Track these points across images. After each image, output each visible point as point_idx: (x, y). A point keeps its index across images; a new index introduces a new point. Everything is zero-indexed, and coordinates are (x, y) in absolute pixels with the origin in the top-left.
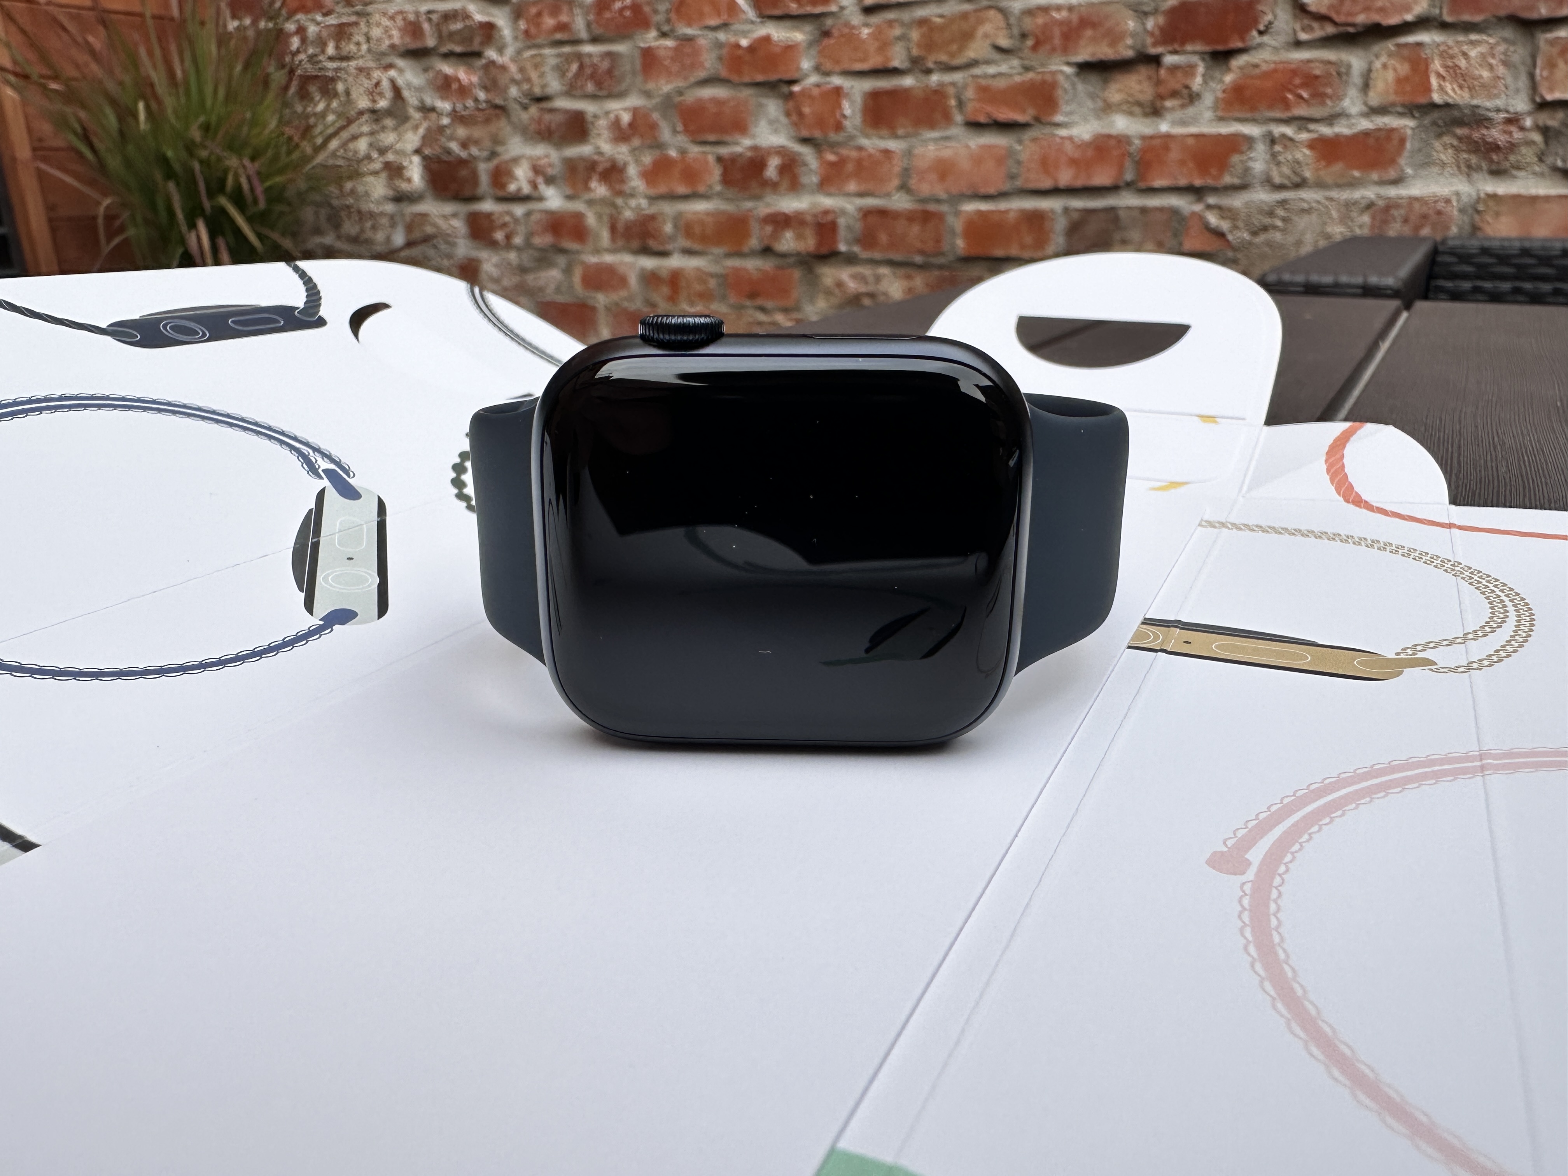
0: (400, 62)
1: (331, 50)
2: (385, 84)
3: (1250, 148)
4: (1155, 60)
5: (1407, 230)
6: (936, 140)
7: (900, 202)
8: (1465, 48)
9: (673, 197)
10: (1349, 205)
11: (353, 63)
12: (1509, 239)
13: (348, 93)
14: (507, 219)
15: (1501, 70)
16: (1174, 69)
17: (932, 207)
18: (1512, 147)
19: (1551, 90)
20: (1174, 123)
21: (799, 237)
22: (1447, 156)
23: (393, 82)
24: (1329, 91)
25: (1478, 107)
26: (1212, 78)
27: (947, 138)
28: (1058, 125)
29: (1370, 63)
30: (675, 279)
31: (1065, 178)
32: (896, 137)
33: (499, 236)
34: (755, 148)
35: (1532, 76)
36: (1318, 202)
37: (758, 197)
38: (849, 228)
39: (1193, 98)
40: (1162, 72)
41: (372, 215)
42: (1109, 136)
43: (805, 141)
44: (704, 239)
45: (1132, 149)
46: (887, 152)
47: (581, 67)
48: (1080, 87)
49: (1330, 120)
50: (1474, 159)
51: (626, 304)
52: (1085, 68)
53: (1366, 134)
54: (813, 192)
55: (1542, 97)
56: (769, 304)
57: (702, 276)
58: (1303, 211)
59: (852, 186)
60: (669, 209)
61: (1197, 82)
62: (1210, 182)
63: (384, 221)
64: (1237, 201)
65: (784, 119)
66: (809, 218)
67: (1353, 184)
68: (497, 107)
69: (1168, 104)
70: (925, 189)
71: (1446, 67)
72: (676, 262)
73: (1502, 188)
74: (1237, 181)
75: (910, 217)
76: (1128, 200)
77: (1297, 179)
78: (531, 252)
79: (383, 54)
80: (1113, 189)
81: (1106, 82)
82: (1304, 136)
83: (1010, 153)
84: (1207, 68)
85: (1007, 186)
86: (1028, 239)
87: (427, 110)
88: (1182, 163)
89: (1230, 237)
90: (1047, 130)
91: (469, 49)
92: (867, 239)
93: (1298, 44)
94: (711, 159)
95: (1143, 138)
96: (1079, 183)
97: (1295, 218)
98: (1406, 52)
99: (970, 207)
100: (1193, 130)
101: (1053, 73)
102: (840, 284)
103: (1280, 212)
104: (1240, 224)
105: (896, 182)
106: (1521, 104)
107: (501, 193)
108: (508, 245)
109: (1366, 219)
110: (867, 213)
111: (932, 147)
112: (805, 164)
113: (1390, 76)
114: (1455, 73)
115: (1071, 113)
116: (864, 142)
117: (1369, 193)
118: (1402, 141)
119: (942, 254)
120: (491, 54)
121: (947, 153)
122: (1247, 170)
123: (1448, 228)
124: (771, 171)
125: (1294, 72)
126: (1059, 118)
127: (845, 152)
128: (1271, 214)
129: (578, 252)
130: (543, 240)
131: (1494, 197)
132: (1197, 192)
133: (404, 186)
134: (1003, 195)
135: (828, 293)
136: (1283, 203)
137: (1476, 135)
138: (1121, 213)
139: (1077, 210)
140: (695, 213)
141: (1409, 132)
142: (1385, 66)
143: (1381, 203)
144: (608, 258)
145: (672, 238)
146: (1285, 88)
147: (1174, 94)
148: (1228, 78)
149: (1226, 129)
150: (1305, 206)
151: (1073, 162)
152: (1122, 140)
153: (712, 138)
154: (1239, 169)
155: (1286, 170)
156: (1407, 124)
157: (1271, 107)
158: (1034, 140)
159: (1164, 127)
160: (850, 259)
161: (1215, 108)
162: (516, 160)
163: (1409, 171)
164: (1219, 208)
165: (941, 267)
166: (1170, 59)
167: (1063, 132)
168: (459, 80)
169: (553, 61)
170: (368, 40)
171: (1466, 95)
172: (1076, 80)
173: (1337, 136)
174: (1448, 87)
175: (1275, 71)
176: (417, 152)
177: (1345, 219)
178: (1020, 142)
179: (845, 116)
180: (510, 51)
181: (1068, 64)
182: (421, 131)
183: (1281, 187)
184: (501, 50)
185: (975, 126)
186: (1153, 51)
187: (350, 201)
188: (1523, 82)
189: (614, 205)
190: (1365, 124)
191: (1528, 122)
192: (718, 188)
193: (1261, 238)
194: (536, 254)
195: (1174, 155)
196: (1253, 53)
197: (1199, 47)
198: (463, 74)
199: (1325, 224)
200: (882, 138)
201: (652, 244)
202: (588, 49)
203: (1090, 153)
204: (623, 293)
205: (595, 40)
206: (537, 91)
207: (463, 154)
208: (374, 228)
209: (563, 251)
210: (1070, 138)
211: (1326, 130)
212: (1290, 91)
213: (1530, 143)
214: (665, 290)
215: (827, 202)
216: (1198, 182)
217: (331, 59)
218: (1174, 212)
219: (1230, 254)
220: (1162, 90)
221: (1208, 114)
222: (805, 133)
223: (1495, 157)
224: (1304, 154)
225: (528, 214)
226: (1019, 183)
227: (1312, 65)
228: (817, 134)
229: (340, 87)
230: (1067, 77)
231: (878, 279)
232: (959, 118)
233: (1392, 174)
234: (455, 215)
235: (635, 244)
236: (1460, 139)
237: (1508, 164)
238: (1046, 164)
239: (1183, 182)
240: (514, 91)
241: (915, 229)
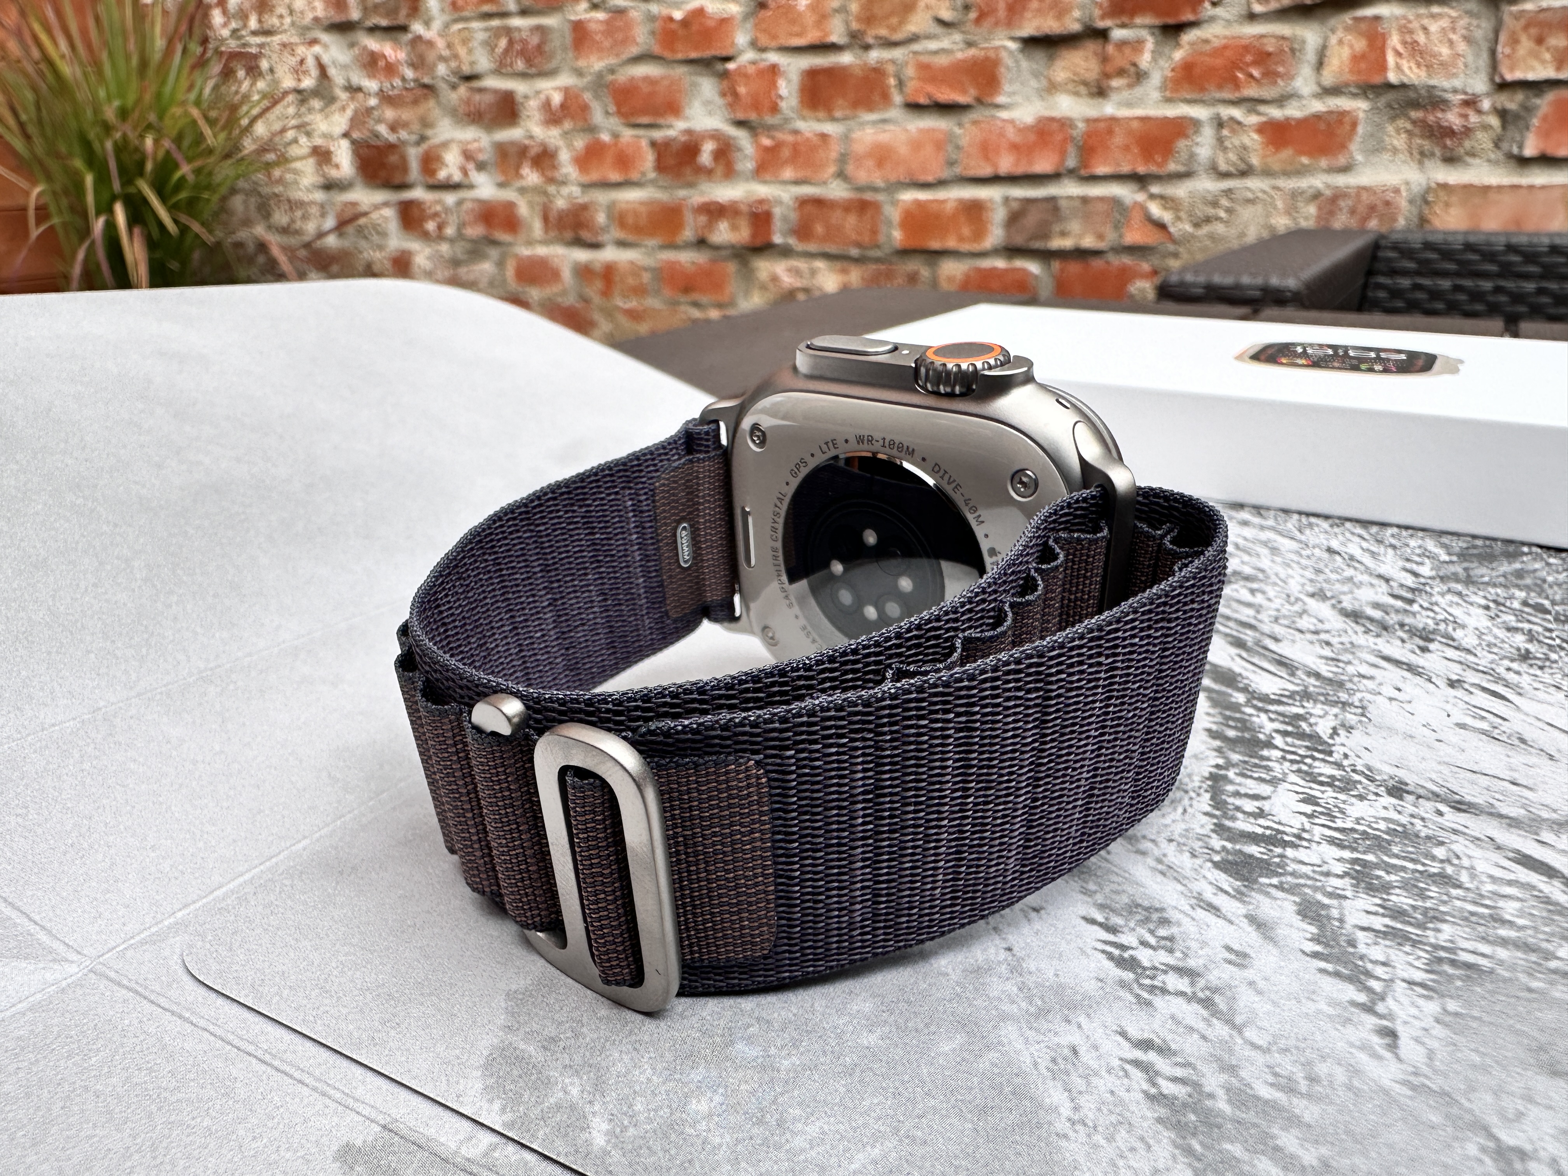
0: (325, 37)
1: (253, 23)
2: (310, 62)
3: (1197, 132)
4: (1102, 34)
5: (1353, 223)
6: (875, 123)
7: (837, 191)
8: (1425, 22)
9: (606, 185)
10: (1295, 195)
11: (276, 39)
12: (1455, 233)
13: (272, 70)
14: (438, 208)
15: (1462, 47)
16: (1123, 44)
17: (868, 196)
18: (1467, 131)
19: (1512, 69)
20: (1120, 104)
21: (734, 228)
22: (1400, 141)
23: (318, 59)
24: (1281, 69)
25: (1434, 87)
26: (1161, 54)
27: (884, 121)
28: (998, 106)
29: (1326, 39)
30: (608, 273)
31: (1006, 164)
32: (833, 119)
33: (431, 226)
34: (689, 132)
35: (1493, 53)
36: (1264, 192)
37: (691, 185)
38: (785, 219)
39: (1139, 76)
40: (1110, 49)
41: (301, 204)
42: (1052, 119)
43: (740, 124)
44: (638, 229)
45: (1075, 133)
46: (824, 137)
47: (511, 42)
48: (1025, 64)
49: (1281, 101)
50: (1427, 145)
51: (560, 300)
52: (1032, 43)
53: (1317, 117)
54: (747, 180)
55: (1502, 77)
56: (704, 299)
57: (636, 269)
58: (1249, 201)
59: (788, 173)
60: (602, 197)
61: (1145, 60)
62: (1153, 169)
63: (314, 210)
64: (1181, 191)
65: (719, 101)
66: (744, 208)
67: (1300, 172)
68: (426, 86)
69: (1115, 83)
70: (862, 176)
71: (1404, 43)
72: (610, 254)
73: (1453, 176)
74: (1181, 168)
75: (848, 207)
76: (1070, 189)
77: (1243, 166)
78: (463, 243)
79: (307, 28)
80: (1054, 177)
81: (1051, 58)
82: (1253, 120)
83: (950, 137)
84: (1157, 43)
85: (946, 174)
86: (966, 231)
87: (354, 90)
88: (1127, 148)
89: (1172, 230)
90: (988, 112)
91: (395, 23)
92: (803, 231)
93: (1252, 17)
94: (644, 143)
95: (1088, 121)
96: (1020, 170)
97: (1238, 208)
98: (1363, 26)
99: (908, 196)
100: (1139, 112)
101: (997, 49)
102: (775, 279)
103: (1224, 202)
104: (1183, 215)
105: (832, 169)
106: (1479, 85)
107: (431, 181)
108: (440, 237)
109: (1312, 210)
110: (804, 203)
111: (869, 131)
112: (739, 149)
113: (1346, 52)
114: (1414, 50)
115: (1014, 93)
116: (801, 125)
117: (1318, 182)
118: (1354, 125)
119: (878, 247)
120: (417, 28)
121: (884, 137)
122: (1192, 156)
123: (1395, 220)
124: (706, 157)
125: (1246, 48)
126: (1001, 99)
127: (780, 136)
128: (1215, 204)
129: (510, 244)
130: (475, 231)
131: (1444, 186)
132: (1140, 180)
133: (334, 173)
134: (941, 183)
135: (763, 288)
136: (1228, 192)
137: (1431, 119)
138: (1063, 203)
139: (1016, 199)
140: (627, 202)
141: (1361, 115)
142: (1340, 42)
143: (1328, 193)
144: (541, 251)
145: (605, 229)
146: (1235, 65)
147: (1121, 72)
148: (1178, 55)
149: (1173, 111)
150: (1250, 195)
151: (1015, 147)
152: (1064, 123)
153: (645, 120)
154: (1184, 156)
155: (1232, 156)
156: (1359, 106)
157: (1220, 87)
158: (975, 123)
159: (1109, 108)
160: (786, 252)
161: (1163, 87)
162: (445, 145)
163: (1359, 158)
164: (1162, 197)
165: (877, 260)
166: (1118, 34)
167: (1004, 115)
168: (385, 57)
169: (481, 36)
170: (291, 12)
171: (1423, 73)
172: (1020, 56)
173: (1287, 119)
174: (1405, 65)
175: (1225, 47)
176: (346, 135)
177: (1291, 210)
178: (960, 125)
179: (780, 97)
180: (437, 25)
181: (1013, 39)
182: (349, 113)
183: (1226, 175)
184: (427, 23)
185: (914, 107)
186: (1101, 24)
187: (278, 189)
188: (1484, 60)
189: (545, 193)
190: (1318, 106)
191: (1486, 104)
192: (652, 175)
193: (1205, 230)
194: (468, 246)
195: (1119, 139)
196: (1205, 25)
197: (1148, 20)
198: (389, 50)
199: (1268, 215)
200: (819, 120)
201: (585, 235)
202: (517, 22)
203: (1032, 137)
204: (555, 289)
205: (524, 12)
206: (466, 69)
207: (392, 138)
208: (305, 217)
209: (494, 243)
210: (1012, 122)
211: (1276, 113)
212: (1241, 69)
213: (1486, 127)
214: (599, 284)
215: (762, 190)
216: (1141, 170)
217: (254, 33)
218: (1116, 202)
219: (1171, 247)
220: (1109, 69)
221: (1156, 95)
222: (741, 116)
223: (1448, 142)
224: (1253, 139)
225: (460, 203)
226: (958, 170)
227: (1265, 41)
228: (753, 116)
229: (264, 64)
230: (1011, 52)
231: (813, 272)
232: (898, 99)
233: (1342, 160)
234: (386, 204)
235: (569, 235)
236: (1414, 122)
237: (1462, 151)
238: (986, 150)
239: (1126, 169)
240: (442, 69)
241: (851, 221)
